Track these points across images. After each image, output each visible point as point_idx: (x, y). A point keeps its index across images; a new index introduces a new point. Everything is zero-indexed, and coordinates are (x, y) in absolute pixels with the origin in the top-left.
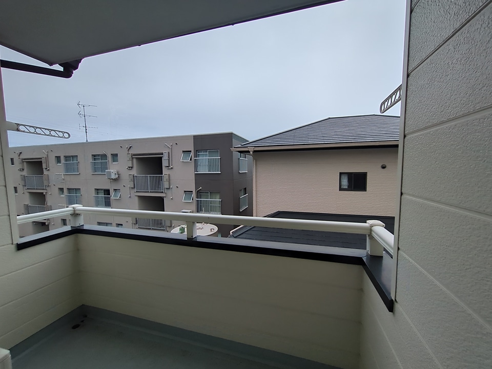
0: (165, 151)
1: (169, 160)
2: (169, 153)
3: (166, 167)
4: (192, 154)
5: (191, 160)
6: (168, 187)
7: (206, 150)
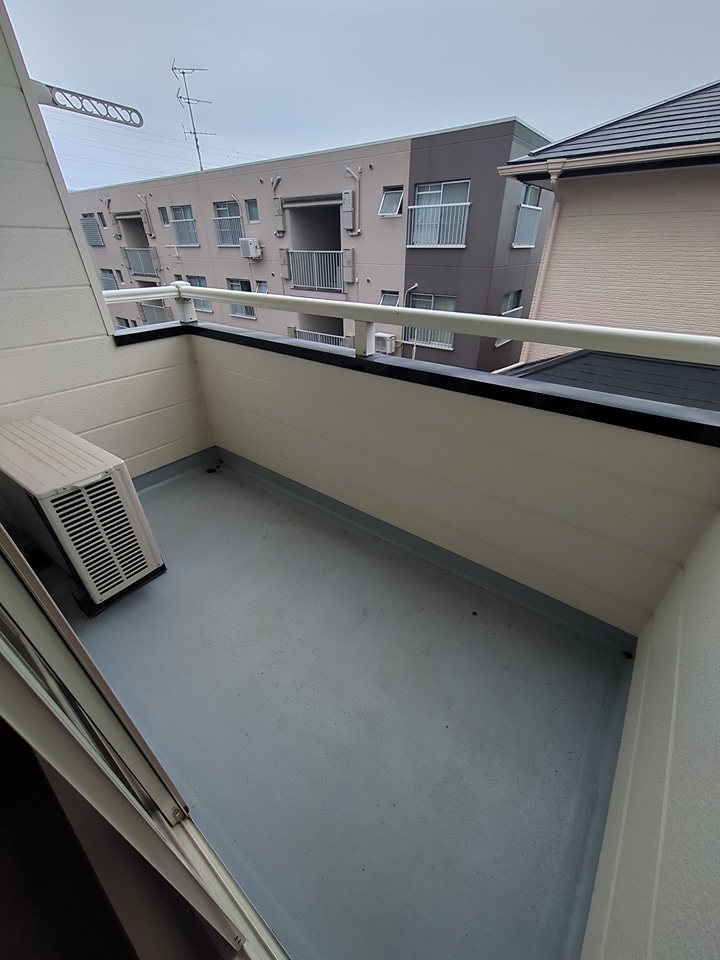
0: (347, 189)
1: (354, 212)
2: (353, 193)
3: (348, 230)
4: (405, 195)
5: (400, 212)
6: (351, 281)
7: (436, 184)
